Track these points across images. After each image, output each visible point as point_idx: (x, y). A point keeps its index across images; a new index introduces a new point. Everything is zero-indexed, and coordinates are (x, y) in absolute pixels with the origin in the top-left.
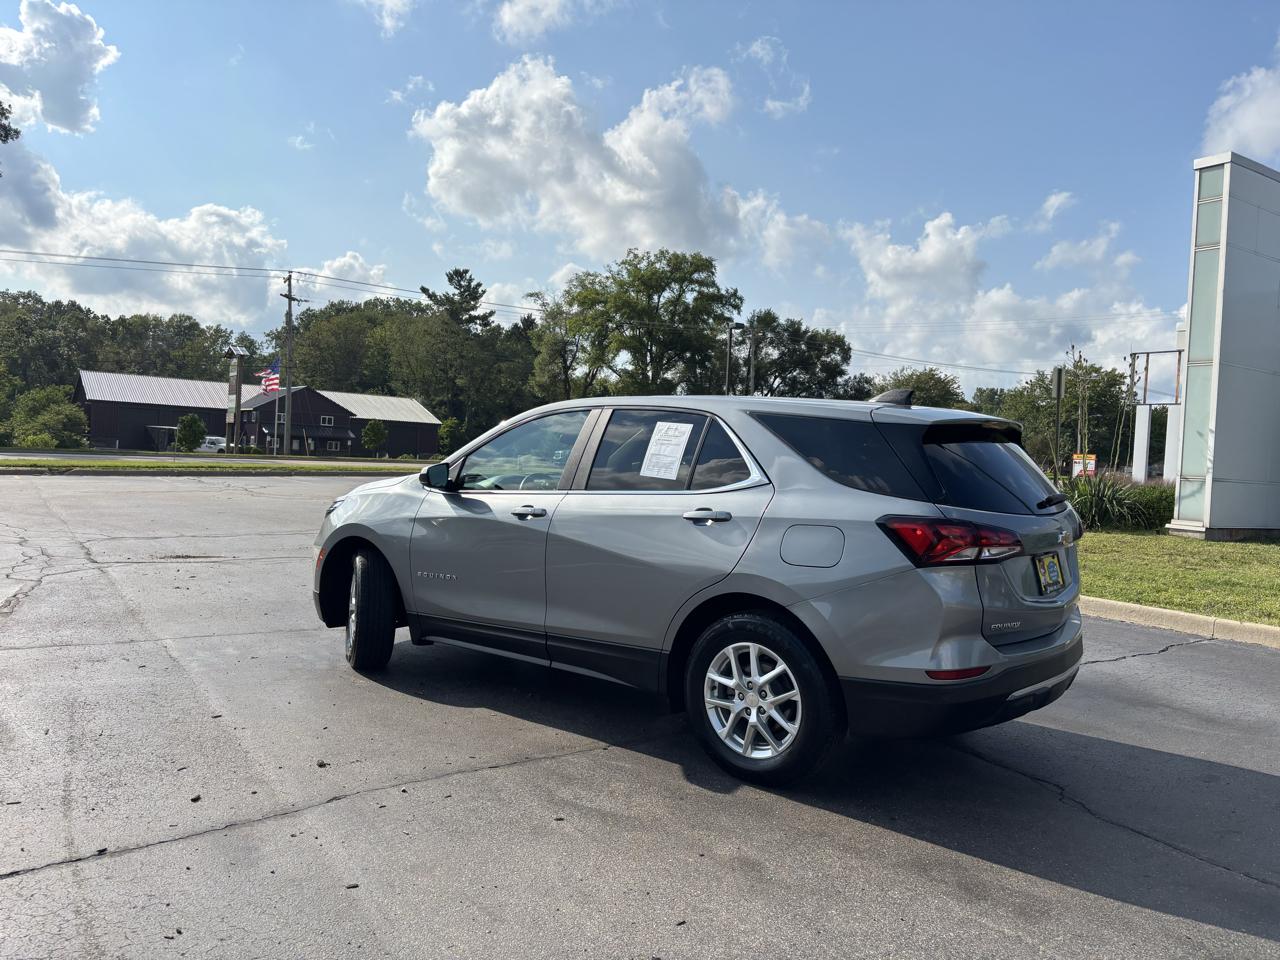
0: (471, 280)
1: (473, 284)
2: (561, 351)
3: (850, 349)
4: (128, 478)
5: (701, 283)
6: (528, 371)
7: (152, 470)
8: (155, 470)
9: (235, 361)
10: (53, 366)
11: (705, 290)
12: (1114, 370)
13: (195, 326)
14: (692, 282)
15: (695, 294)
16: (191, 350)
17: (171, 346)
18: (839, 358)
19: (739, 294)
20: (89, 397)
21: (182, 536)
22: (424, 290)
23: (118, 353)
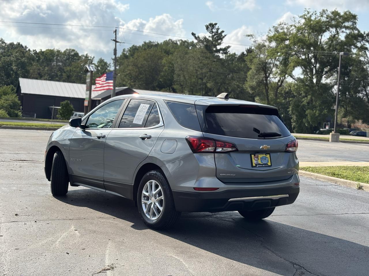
0: (218, 29)
1: (220, 31)
2: (264, 68)
4: (26, 130)
5: (349, 28)
6: (244, 80)
7: (37, 127)
8: (38, 127)
9: (89, 74)
10: (8, 75)
11: (351, 32)
13: (76, 54)
14: (343, 27)
15: (345, 34)
16: (75, 67)
17: (65, 65)
20: (23, 91)
21: (29, 153)
22: (193, 34)
23: (39, 69)
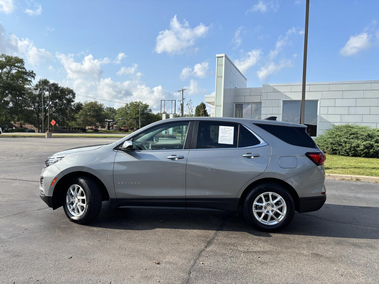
3: (75, 94)
5: (19, 67)
11: (20, 70)
12: (146, 104)
14: (15, 66)
15: (16, 71)
18: (71, 97)
19: (34, 72)
